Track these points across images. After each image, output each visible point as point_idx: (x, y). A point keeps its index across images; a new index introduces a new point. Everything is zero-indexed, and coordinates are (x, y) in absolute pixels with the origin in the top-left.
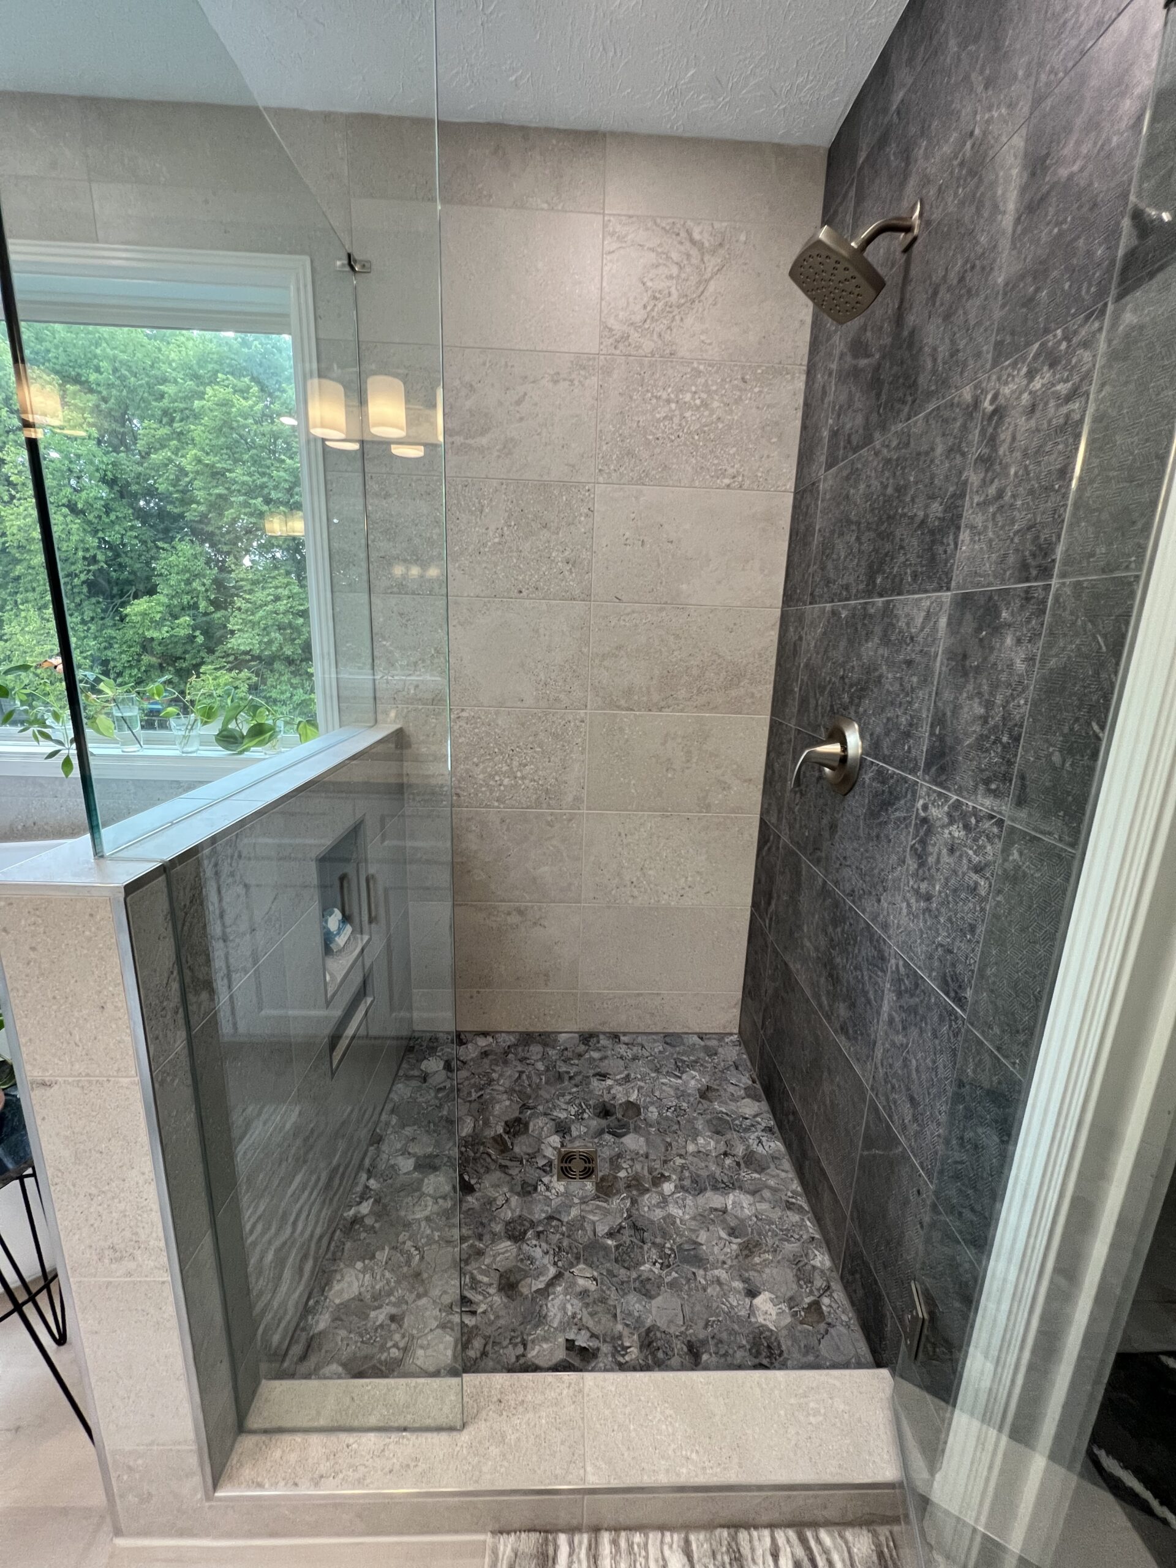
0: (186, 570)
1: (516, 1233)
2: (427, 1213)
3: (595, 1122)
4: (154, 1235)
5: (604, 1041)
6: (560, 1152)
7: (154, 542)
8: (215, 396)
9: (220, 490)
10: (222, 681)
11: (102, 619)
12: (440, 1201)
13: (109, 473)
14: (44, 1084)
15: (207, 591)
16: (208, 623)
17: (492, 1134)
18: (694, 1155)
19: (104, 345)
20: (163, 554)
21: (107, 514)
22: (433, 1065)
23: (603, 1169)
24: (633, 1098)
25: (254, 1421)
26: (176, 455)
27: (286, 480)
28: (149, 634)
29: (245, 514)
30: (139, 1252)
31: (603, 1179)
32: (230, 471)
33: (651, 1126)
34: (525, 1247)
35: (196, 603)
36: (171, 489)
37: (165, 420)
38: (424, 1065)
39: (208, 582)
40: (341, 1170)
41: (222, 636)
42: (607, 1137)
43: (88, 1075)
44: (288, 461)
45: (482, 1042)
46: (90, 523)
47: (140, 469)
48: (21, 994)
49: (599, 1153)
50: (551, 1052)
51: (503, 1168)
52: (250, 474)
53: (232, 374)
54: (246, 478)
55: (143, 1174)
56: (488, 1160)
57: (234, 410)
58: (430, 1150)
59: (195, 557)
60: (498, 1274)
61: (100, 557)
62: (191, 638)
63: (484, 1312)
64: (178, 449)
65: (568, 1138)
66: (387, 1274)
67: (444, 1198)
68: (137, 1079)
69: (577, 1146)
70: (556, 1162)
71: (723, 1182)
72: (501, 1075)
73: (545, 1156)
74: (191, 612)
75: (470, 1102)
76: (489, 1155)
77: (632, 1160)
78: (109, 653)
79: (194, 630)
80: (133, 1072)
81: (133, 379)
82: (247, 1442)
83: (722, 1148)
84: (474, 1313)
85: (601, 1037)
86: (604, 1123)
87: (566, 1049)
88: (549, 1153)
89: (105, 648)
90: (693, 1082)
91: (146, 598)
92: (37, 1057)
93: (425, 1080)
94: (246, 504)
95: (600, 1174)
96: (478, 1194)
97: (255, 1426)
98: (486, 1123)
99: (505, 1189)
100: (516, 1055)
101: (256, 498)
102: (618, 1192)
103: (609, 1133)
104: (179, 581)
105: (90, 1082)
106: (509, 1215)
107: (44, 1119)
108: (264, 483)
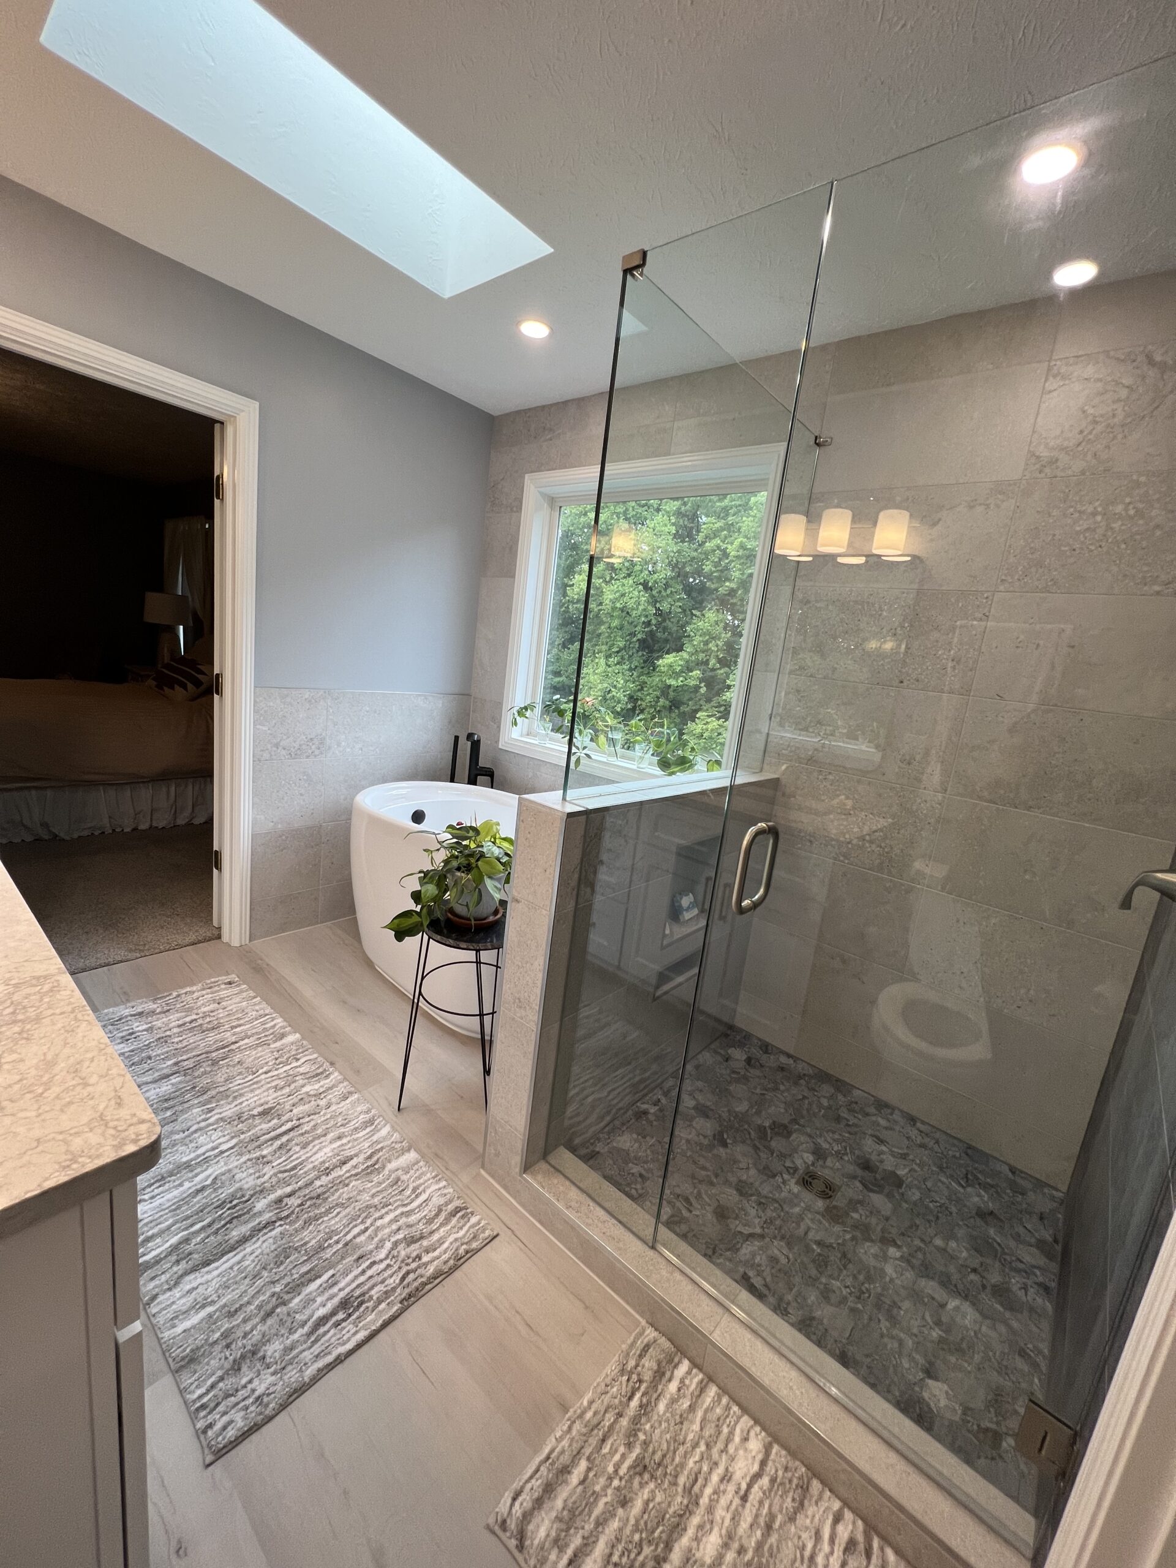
0: (709, 633)
1: (742, 1189)
2: (690, 1137)
3: (852, 1167)
5: (896, 1116)
6: (808, 1167)
7: (690, 610)
10: (710, 727)
11: (642, 668)
12: (701, 1137)
13: (674, 560)
15: (717, 651)
16: (713, 677)
17: (759, 1122)
18: (937, 1248)
20: (694, 620)
21: (665, 590)
22: (738, 1055)
23: (840, 1201)
24: (901, 1172)
25: (551, 1158)
26: (724, 542)
28: (668, 682)
31: (835, 1207)
33: (906, 1202)
34: (745, 1202)
35: (708, 660)
36: (713, 569)
37: (722, 516)
38: (731, 1051)
39: (720, 643)
40: (648, 1082)
41: (720, 689)
42: (858, 1184)
45: (783, 1059)
46: (652, 596)
47: (695, 554)
49: (843, 1189)
50: (840, 1097)
51: (756, 1148)
56: (748, 1137)
58: (709, 1104)
59: (717, 623)
60: (716, 1204)
61: (654, 622)
62: (697, 688)
63: (697, 1216)
65: (821, 1162)
66: (648, 1151)
67: (705, 1137)
69: (826, 1173)
70: (801, 1172)
71: (956, 1286)
72: (787, 1090)
73: (793, 1162)
74: (703, 667)
75: (753, 1093)
76: (749, 1134)
77: (871, 1213)
78: (639, 694)
79: (700, 683)
82: (543, 1165)
83: (975, 1263)
84: (691, 1211)
85: (896, 1112)
86: (859, 1172)
87: (856, 1103)
88: (799, 1162)
89: (639, 690)
90: (976, 1199)
91: (674, 654)
93: (727, 1060)
95: (834, 1203)
96: (728, 1151)
97: (553, 1162)
98: (758, 1113)
99: (750, 1162)
100: (807, 1083)
102: (843, 1224)
103: (861, 1182)
104: (700, 642)
106: (744, 1178)
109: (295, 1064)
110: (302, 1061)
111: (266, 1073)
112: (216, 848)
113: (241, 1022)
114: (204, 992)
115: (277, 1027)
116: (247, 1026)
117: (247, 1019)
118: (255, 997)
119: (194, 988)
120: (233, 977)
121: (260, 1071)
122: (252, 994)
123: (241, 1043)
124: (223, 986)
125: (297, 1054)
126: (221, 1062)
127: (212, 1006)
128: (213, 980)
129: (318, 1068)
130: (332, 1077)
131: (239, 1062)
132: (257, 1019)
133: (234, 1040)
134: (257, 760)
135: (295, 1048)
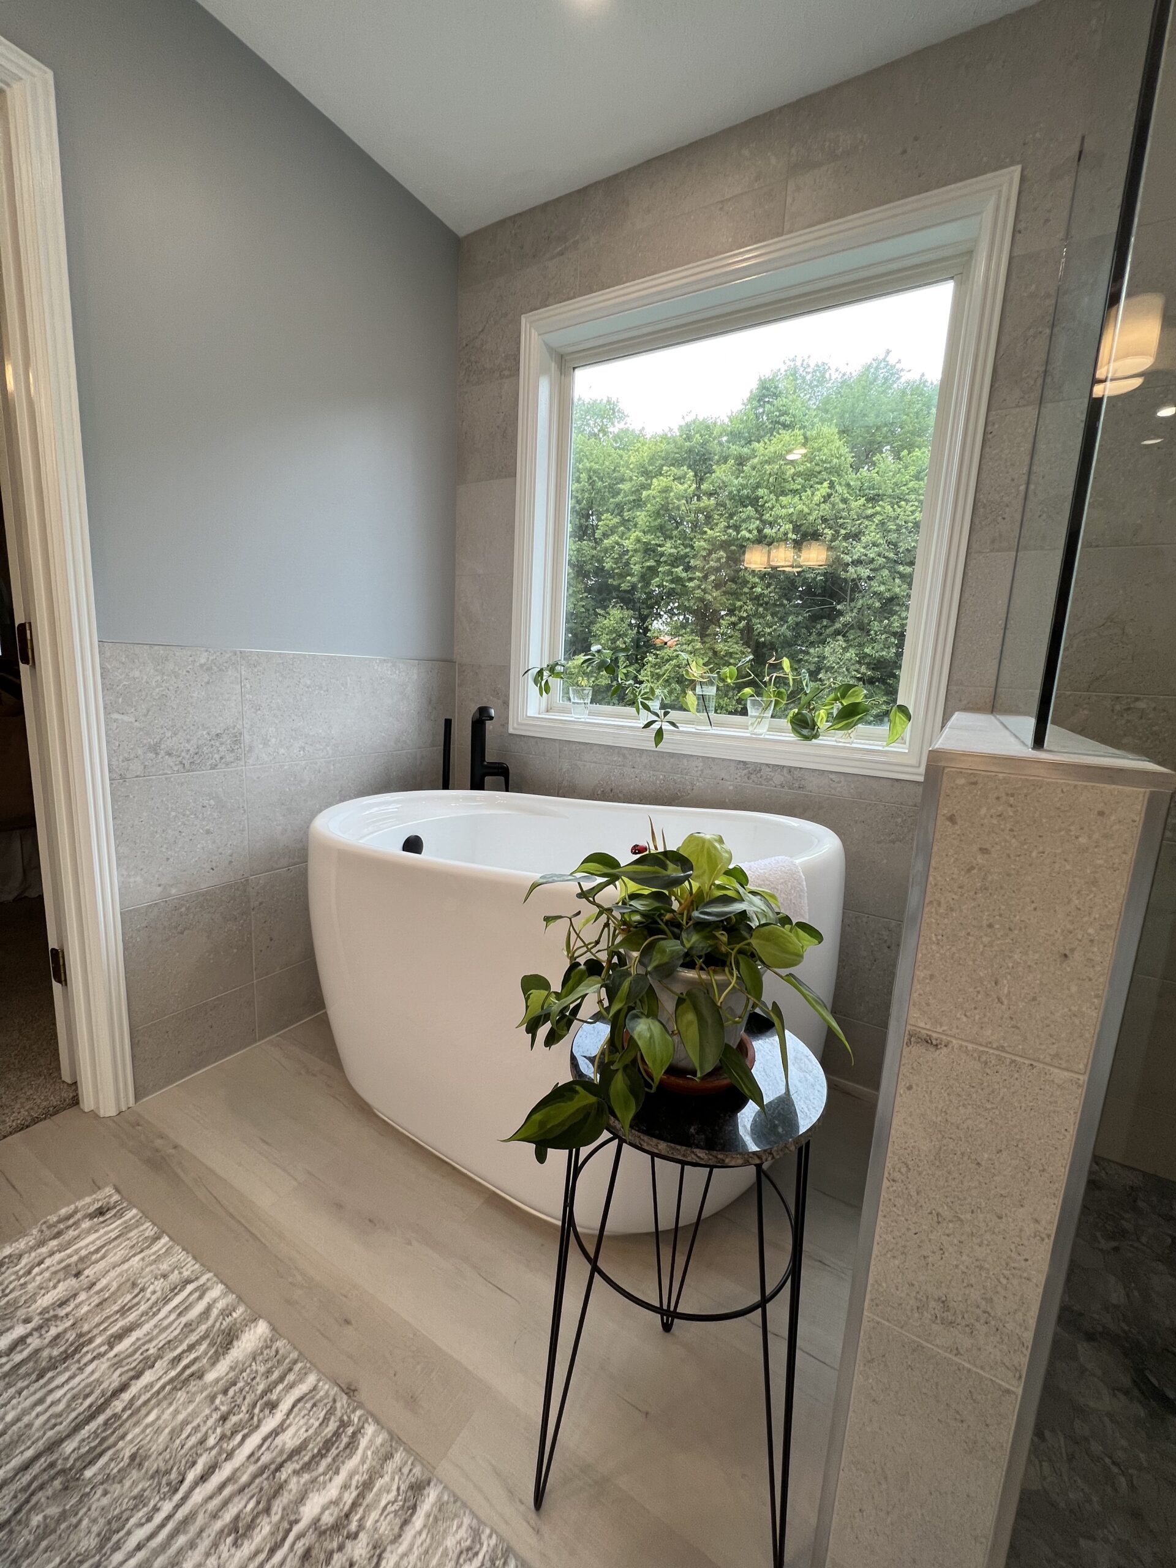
0: (615, 630)
4: (1019, 1316)
7: (594, 610)
8: (659, 485)
9: (651, 563)
14: (928, 1041)
19: (586, 460)
20: (600, 619)
26: (622, 539)
27: (705, 549)
29: (667, 581)
30: (985, 1328)
32: (660, 546)
36: (614, 566)
37: (616, 512)
43: (1001, 1048)
44: (709, 532)
47: (594, 552)
48: (942, 910)
52: (676, 548)
53: (673, 465)
54: (673, 551)
55: (1037, 1221)
57: (672, 494)
59: (622, 620)
64: (623, 533)
68: (1083, 1079)
80: (1081, 1066)
81: (600, 483)
92: (932, 1001)
94: (670, 573)
101: (678, 567)
105: (1000, 1059)
107: (910, 1088)
108: (686, 553)
109: (270, 1424)
110: (284, 1407)
111: (203, 1478)
112: (52, 943)
113: (132, 1317)
114: (44, 1250)
115: (215, 1312)
116: (146, 1328)
117: (143, 1307)
118: (156, 1238)
119: (21, 1244)
120: (107, 1194)
121: (191, 1477)
122: (149, 1229)
123: (134, 1389)
124: (86, 1224)
125: (269, 1390)
126: (88, 1473)
127: (61, 1287)
128: (63, 1212)
129: (326, 1420)
130: (363, 1442)
131: (133, 1457)
132: (166, 1300)
133: (115, 1385)
134: (118, 778)
135: (262, 1369)
